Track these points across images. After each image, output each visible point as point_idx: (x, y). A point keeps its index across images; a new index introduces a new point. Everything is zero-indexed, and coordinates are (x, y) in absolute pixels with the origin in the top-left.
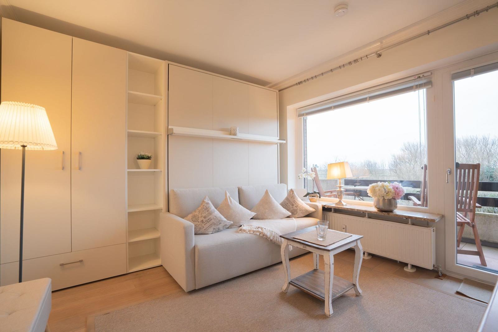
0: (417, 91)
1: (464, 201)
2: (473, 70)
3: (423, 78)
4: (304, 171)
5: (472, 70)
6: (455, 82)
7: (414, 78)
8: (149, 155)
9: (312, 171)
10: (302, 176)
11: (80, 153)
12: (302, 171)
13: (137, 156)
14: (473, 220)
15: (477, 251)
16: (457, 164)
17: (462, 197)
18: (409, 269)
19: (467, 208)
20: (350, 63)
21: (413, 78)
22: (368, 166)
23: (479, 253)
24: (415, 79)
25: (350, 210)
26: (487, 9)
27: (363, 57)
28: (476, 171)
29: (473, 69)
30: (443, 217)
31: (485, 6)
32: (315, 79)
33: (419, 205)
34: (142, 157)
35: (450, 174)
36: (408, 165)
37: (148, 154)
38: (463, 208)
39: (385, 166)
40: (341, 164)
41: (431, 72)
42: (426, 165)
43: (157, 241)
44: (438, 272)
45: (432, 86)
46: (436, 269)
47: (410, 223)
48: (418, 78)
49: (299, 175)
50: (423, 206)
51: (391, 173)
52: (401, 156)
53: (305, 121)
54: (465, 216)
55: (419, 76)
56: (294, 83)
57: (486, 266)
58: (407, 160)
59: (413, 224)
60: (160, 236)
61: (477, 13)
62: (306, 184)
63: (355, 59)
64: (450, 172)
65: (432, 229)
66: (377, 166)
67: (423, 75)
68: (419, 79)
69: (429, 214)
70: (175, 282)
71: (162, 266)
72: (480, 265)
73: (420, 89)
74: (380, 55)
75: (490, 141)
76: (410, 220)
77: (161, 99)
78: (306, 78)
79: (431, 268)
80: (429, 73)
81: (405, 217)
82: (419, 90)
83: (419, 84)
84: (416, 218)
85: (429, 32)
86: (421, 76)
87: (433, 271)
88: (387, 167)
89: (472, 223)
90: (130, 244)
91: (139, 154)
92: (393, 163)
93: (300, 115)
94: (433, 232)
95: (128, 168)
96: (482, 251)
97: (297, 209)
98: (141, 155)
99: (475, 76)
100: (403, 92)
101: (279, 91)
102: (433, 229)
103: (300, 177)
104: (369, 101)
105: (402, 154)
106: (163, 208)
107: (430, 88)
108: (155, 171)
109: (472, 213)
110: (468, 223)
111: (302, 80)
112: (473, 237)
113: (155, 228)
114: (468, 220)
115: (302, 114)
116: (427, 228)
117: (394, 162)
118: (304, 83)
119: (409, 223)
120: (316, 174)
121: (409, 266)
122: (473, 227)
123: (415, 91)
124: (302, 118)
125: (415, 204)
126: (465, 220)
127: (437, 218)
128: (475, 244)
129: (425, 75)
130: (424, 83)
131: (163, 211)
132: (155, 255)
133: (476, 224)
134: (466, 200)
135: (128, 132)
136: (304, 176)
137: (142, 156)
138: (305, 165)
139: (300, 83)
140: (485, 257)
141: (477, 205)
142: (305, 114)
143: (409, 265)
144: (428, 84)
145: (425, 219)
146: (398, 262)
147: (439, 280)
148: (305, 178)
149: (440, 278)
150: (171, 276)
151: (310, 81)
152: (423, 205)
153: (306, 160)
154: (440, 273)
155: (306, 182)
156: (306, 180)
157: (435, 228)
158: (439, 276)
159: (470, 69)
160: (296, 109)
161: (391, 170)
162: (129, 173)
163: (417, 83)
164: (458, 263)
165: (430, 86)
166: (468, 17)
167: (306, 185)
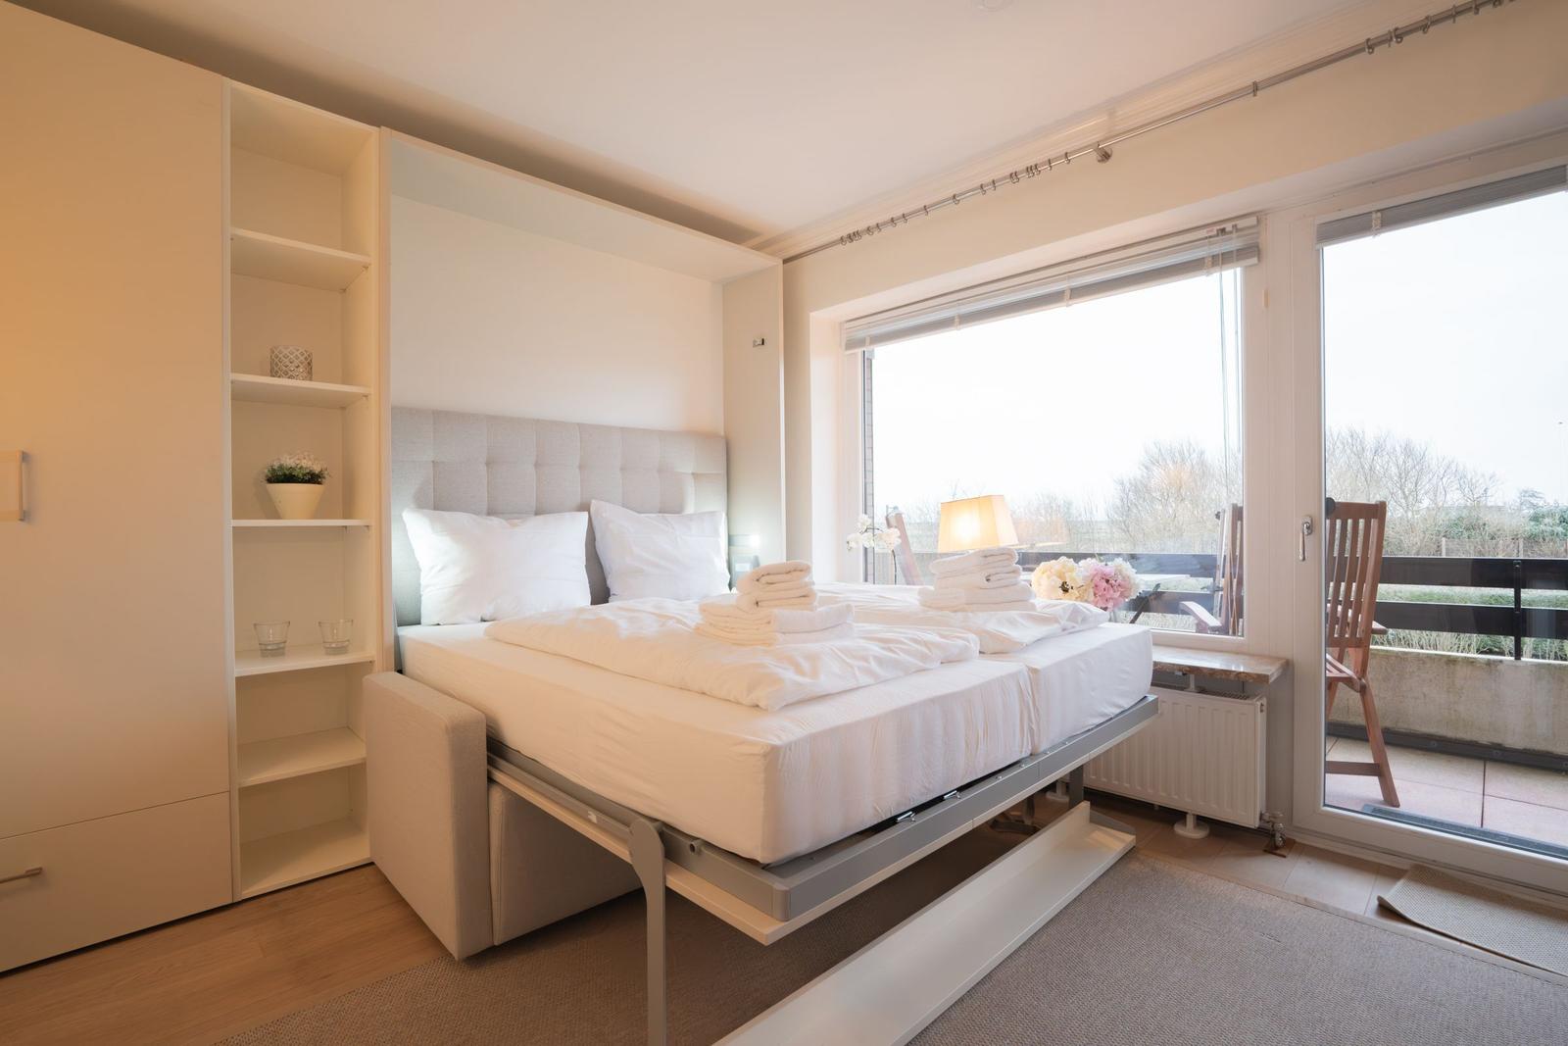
0: (1216, 276)
1: (1339, 615)
2: (1379, 214)
3: (1234, 235)
4: (863, 524)
5: (1374, 216)
6: (1325, 249)
7: (1208, 232)
8: (317, 469)
9: (889, 525)
10: (857, 543)
11: (25, 457)
12: (859, 525)
13: (266, 471)
14: (1363, 671)
15: (1372, 762)
16: (1329, 502)
17: (1336, 602)
18: (1188, 831)
19: (1347, 636)
20: (1014, 176)
21: (1203, 233)
22: (1047, 512)
23: (1378, 770)
24: (1210, 237)
26: (1424, 26)
27: (1057, 159)
28: (1374, 523)
29: (1378, 211)
30: (1288, 666)
31: (1418, 16)
32: (901, 225)
33: (1215, 630)
34: (285, 475)
35: (1309, 534)
36: (1161, 507)
37: (310, 464)
38: (1336, 636)
39: (1094, 512)
40: (984, 503)
41: (1259, 216)
42: (1236, 505)
43: (353, 777)
44: (1273, 836)
45: (1259, 260)
46: (1269, 826)
47: (1192, 686)
48: (1218, 235)
49: (849, 538)
50: (1227, 633)
51: (1112, 533)
52: (1141, 482)
53: (867, 363)
54: (1340, 660)
55: (1222, 227)
56: (836, 236)
57: (1398, 806)
58: (1157, 495)
59: (1202, 691)
60: (364, 759)
61: (1398, 35)
62: (870, 567)
63: (1029, 165)
64: (1308, 528)
65: (1259, 703)
66: (1074, 511)
67: (1235, 226)
68: (1221, 237)
69: (1247, 657)
70: (416, 922)
71: (372, 863)
72: (1380, 803)
73: (1228, 269)
74: (1106, 156)
75: (1370, 443)
76: (1192, 677)
77: (366, 268)
78: (872, 223)
79: (1253, 822)
80: (1252, 221)
81: (1180, 670)
82: (1221, 270)
83: (1223, 254)
84: (1213, 672)
85: (1255, 88)
86: (1228, 227)
87: (1260, 832)
88: (1100, 516)
89: (1360, 679)
90: (247, 793)
91: (276, 465)
92: (1118, 503)
93: (852, 344)
94: (1262, 711)
95: (235, 517)
96: (1387, 761)
98: (281, 467)
99: (1384, 232)
100: (1174, 275)
101: (785, 261)
102: (1262, 705)
103: (853, 544)
104: (1070, 302)
105: (1142, 476)
106: (375, 659)
107: (1256, 265)
108: (346, 527)
109: (1360, 651)
110: (1348, 681)
111: (861, 226)
112: (1361, 721)
113: (346, 729)
114: (1349, 672)
115: (860, 340)
116: (1242, 701)
117: (1122, 500)
118: (866, 237)
119: (1189, 685)
120: (904, 536)
121: (1190, 821)
122: (1363, 690)
123: (1209, 274)
124: (859, 351)
125: (1201, 627)
126: (1341, 671)
127: (1271, 670)
128: (1367, 740)
129: (1241, 224)
130: (1238, 250)
131: (377, 666)
132: (351, 822)
133: (1370, 683)
134: (1345, 612)
135: (232, 382)
136: (866, 541)
137: (287, 473)
138: (867, 508)
139: (851, 237)
140: (1394, 781)
141: (1376, 625)
142: (868, 341)
143: (1188, 816)
144: (1250, 252)
145: (1240, 673)
146: (1157, 808)
147: (1279, 858)
148: (866, 549)
149: (1278, 852)
150: (401, 902)
151: (888, 230)
152: (1223, 630)
153: (869, 491)
154: (1278, 835)
155: (870, 560)
156: (870, 555)
157: (1264, 701)
158: (1277, 848)
159: (1371, 212)
160: (840, 323)
161: (1112, 522)
162: (238, 532)
163: (1217, 249)
164: (1327, 802)
165: (1255, 260)
166: (1370, 46)
167: (870, 572)
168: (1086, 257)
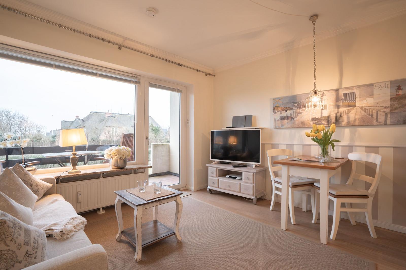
21: (131, 75)
25: (93, 174)
47: (133, 173)
55: (135, 76)
68: (134, 78)
76: (133, 171)
83: (135, 81)
86: (136, 76)
97: (39, 189)
100: (125, 81)
129: (138, 77)
144: (138, 83)
163: (133, 80)
165: (140, 85)
168: (113, 69)
